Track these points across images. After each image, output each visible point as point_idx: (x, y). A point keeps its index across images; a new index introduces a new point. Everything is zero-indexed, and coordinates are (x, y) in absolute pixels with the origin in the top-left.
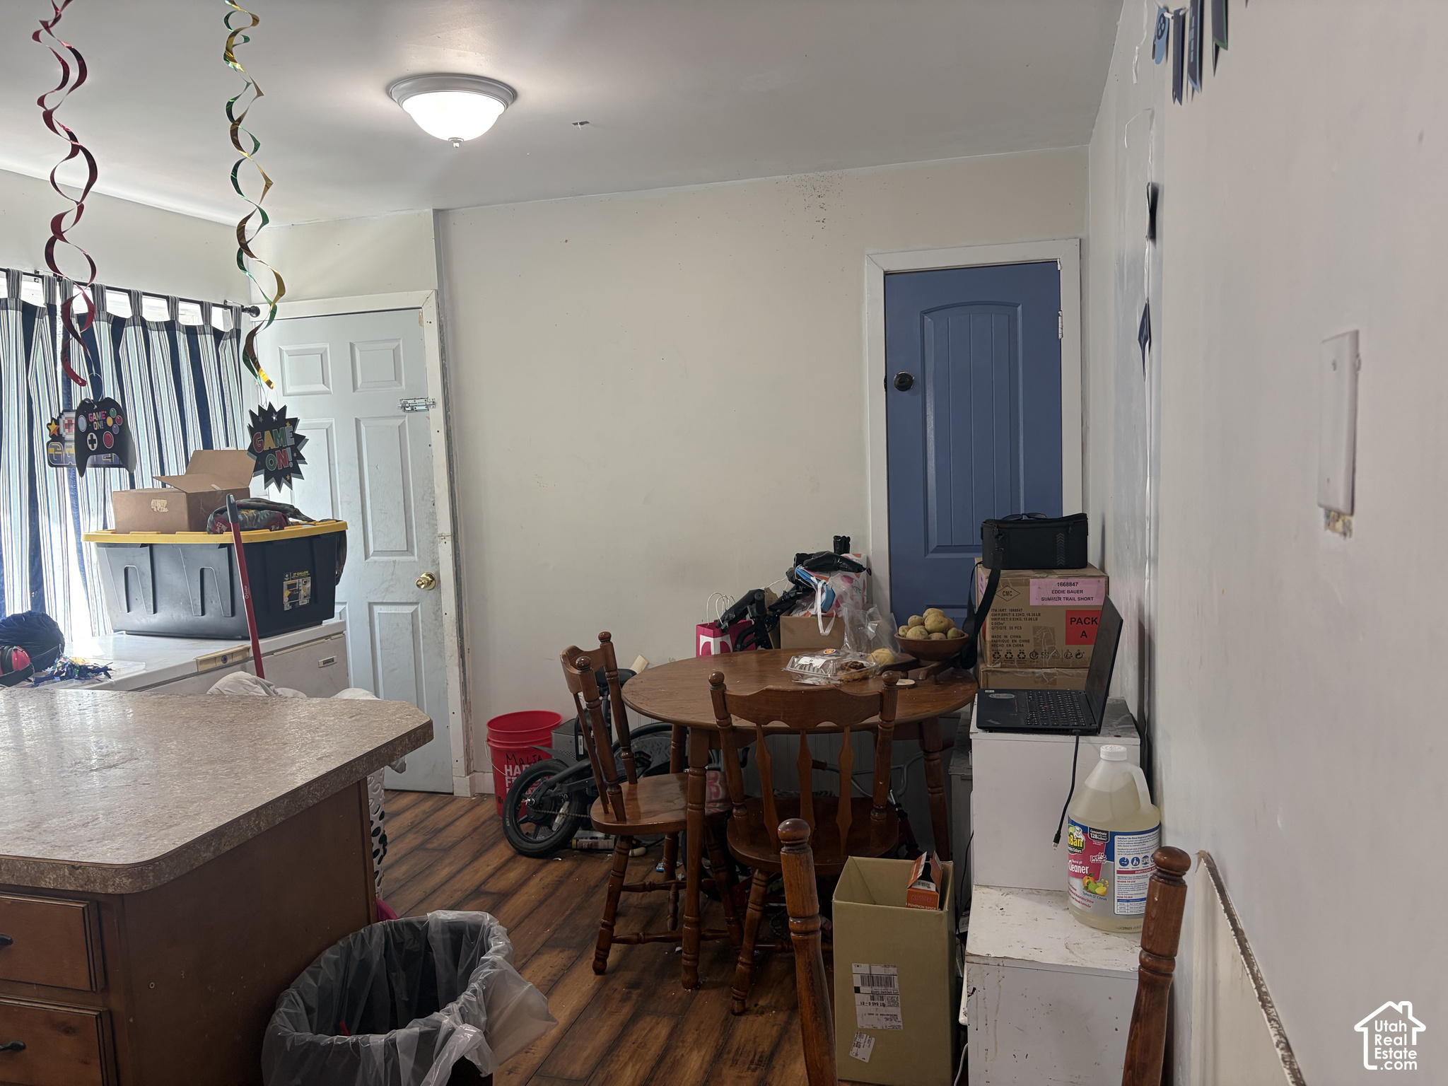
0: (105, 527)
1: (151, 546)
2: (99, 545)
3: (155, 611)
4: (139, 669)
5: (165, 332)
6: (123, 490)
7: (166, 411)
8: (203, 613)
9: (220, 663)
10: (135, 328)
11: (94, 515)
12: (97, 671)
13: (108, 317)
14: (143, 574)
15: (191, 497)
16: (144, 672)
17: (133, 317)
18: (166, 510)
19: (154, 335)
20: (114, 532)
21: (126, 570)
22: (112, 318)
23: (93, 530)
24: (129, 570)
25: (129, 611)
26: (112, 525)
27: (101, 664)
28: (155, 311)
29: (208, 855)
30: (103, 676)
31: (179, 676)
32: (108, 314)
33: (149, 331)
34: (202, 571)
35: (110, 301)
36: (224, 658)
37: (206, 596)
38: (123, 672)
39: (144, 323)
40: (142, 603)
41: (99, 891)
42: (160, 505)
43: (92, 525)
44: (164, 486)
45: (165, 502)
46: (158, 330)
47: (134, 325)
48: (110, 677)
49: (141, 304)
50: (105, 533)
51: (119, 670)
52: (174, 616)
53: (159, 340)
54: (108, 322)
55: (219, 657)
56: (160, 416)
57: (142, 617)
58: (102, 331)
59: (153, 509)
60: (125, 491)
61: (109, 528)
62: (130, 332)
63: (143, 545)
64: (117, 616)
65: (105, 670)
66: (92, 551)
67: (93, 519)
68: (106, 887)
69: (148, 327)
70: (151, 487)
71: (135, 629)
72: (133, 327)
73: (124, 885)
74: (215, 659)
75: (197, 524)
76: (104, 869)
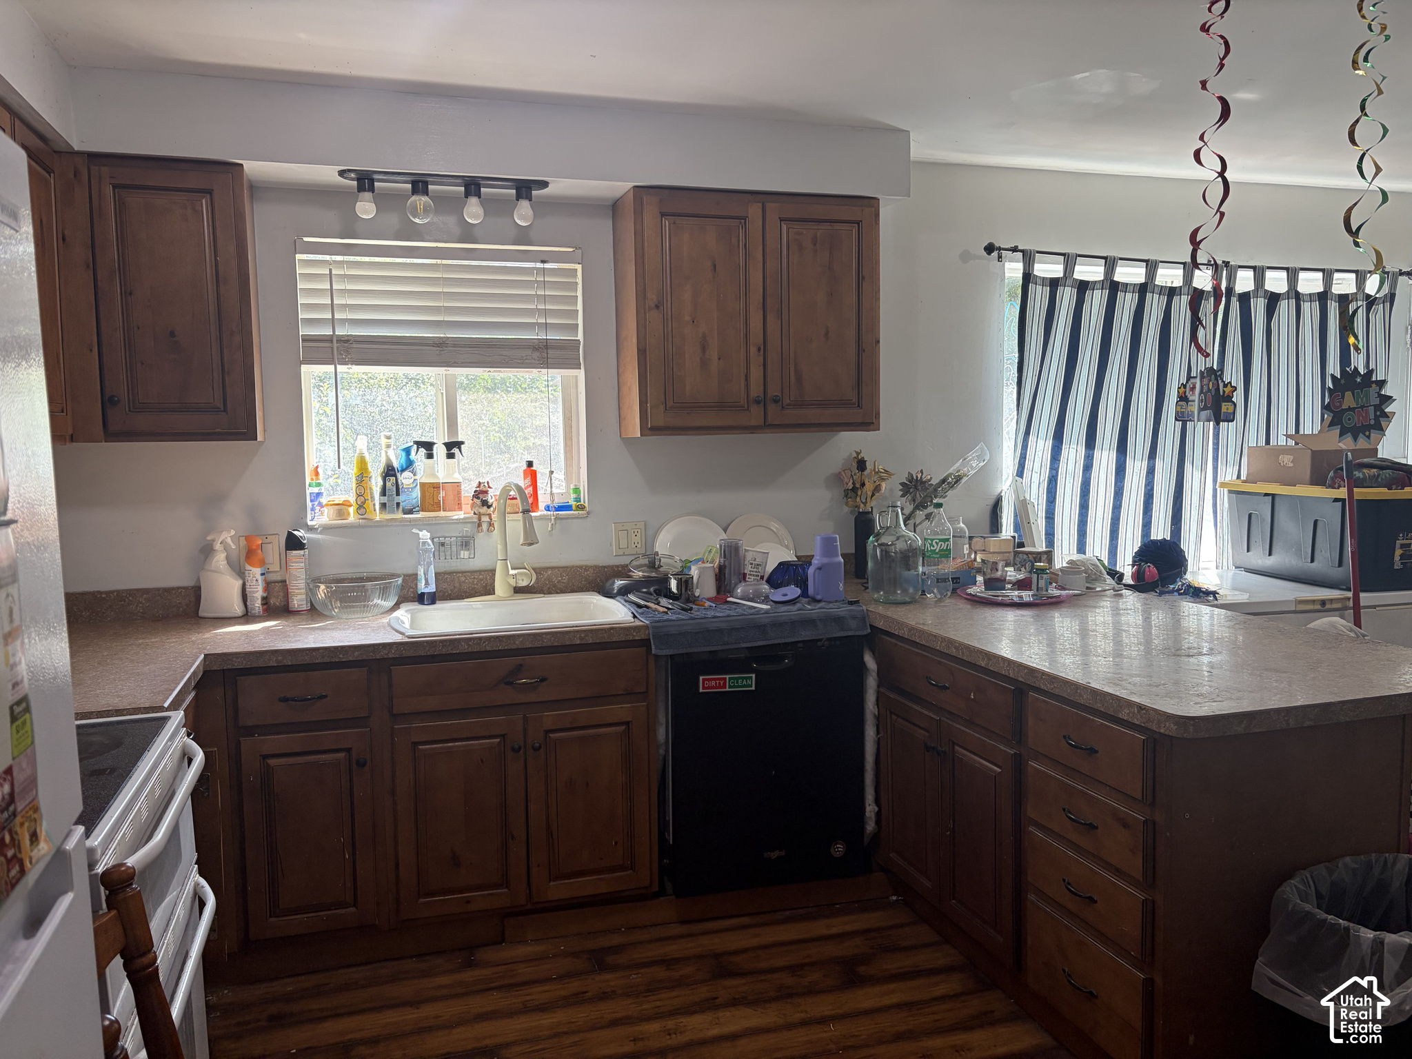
0: (1239, 477)
1: (1273, 496)
2: (1230, 492)
3: (1270, 554)
4: (1243, 598)
5: (1317, 302)
6: (1259, 445)
7: (1308, 375)
8: (1312, 561)
9: (1318, 607)
10: (1288, 302)
11: (1230, 466)
12: (1208, 593)
13: (1265, 293)
14: (1264, 520)
15: (1315, 454)
16: (1247, 601)
17: (1288, 292)
18: (1291, 465)
19: (1306, 307)
20: (1244, 482)
21: (1250, 516)
22: (1269, 294)
23: (1228, 478)
24: (1253, 515)
25: (1248, 551)
26: (1243, 477)
27: (1212, 589)
28: (1310, 283)
29: (1240, 729)
30: (1211, 598)
31: (1277, 610)
32: (1266, 291)
33: (1302, 303)
34: (1316, 522)
35: (1269, 278)
36: (1323, 603)
37: (1317, 545)
38: (1229, 598)
39: (1298, 297)
40: (1260, 546)
41: (1155, 729)
42: (1286, 460)
43: (1228, 474)
44: (1297, 444)
45: (1292, 457)
46: (1311, 301)
47: (1288, 299)
48: (1217, 600)
49: (1298, 279)
50: (1238, 482)
51: (1226, 595)
52: (1286, 560)
53: (1310, 311)
54: (1265, 298)
55: (1318, 600)
56: (1301, 379)
57: (1259, 558)
58: (1258, 307)
59: (1280, 464)
60: (1260, 446)
61: (1242, 478)
62: (1284, 307)
63: (1266, 495)
64: (1238, 555)
65: (1214, 593)
66: (1223, 495)
67: (1229, 470)
68: (1160, 727)
69: (1302, 299)
70: (1285, 444)
71: (1252, 568)
72: (1287, 301)
73: (1170, 729)
74: (1313, 602)
75: (1318, 479)
76: (1160, 714)
